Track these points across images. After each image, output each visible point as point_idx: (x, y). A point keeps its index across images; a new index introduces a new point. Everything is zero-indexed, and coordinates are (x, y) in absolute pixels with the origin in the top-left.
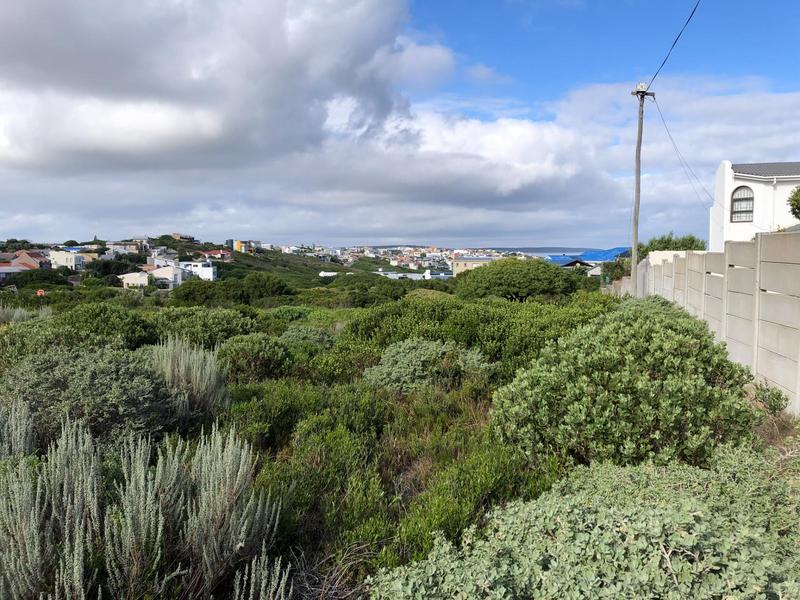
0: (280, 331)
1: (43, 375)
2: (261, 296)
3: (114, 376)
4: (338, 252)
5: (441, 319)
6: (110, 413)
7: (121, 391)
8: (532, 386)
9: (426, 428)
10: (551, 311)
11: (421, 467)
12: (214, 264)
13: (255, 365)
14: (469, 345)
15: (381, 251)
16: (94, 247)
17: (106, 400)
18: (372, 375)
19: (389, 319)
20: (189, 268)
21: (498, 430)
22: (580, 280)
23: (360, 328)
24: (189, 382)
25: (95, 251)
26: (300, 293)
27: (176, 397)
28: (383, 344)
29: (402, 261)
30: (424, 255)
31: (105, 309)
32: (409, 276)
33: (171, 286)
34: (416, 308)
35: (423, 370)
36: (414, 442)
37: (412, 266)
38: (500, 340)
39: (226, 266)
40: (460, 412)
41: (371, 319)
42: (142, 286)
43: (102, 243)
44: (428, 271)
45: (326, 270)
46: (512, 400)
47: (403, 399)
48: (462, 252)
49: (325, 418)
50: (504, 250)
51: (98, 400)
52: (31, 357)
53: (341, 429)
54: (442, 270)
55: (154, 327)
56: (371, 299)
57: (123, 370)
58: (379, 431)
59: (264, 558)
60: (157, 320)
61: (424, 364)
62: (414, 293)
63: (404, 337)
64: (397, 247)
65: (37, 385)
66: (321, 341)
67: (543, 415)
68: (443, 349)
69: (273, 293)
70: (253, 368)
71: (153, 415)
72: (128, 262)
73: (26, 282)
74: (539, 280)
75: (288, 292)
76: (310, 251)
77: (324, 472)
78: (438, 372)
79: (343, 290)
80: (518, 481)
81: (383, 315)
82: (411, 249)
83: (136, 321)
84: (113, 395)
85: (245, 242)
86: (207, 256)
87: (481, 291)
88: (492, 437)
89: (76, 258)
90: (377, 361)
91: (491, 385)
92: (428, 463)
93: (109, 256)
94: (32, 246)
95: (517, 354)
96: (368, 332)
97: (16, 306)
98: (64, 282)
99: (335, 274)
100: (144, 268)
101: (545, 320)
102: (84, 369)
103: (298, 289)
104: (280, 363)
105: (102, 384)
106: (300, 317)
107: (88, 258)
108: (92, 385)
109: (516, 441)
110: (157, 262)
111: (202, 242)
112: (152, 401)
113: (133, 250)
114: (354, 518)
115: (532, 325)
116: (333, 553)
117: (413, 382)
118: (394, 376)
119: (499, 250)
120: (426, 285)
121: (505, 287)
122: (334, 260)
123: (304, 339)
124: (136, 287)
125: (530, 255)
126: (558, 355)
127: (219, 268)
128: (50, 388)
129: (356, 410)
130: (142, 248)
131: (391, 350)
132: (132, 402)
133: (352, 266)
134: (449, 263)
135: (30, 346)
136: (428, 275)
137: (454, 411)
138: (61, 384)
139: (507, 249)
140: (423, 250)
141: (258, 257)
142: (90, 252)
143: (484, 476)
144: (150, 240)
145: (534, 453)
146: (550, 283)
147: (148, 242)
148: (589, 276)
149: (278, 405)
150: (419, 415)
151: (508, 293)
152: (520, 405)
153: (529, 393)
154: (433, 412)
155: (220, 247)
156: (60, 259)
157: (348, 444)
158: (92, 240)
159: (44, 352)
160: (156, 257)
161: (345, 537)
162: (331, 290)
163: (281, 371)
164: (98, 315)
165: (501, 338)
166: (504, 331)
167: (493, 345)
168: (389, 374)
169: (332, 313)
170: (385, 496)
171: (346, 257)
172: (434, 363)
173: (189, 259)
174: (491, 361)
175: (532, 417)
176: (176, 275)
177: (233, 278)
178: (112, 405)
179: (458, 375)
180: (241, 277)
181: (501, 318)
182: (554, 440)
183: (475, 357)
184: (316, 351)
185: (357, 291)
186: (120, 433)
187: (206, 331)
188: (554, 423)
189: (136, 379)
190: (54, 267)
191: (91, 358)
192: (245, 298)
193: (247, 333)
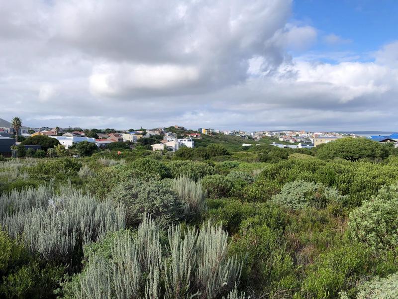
0: (226, 173)
1: (128, 191)
2: (215, 156)
3: (158, 193)
4: (252, 134)
5: (314, 171)
6: (155, 210)
7: (161, 200)
8: (375, 211)
9: (309, 229)
10: (378, 168)
11: (308, 250)
12: (193, 140)
13: (217, 190)
14: (330, 185)
15: (275, 133)
16: (141, 132)
17: (154, 205)
18: (277, 199)
19: (284, 170)
20: (182, 142)
21: (353, 234)
22: (390, 150)
23: (268, 173)
24: (189, 198)
25: (142, 134)
26: (233, 154)
27: (184, 205)
28: (282, 183)
29: (285, 138)
30: (297, 135)
31: (149, 161)
32: (290, 146)
33: (174, 150)
34: (299, 164)
35: (304, 198)
36: (304, 236)
37: (291, 141)
38: (348, 183)
39: (198, 141)
40: (328, 222)
41: (274, 169)
42: (161, 150)
43: (144, 130)
44: (300, 144)
45: (246, 143)
46: (362, 218)
47: (294, 212)
48: (319, 134)
49: (256, 220)
50: (343, 132)
51: (151, 204)
52: (122, 183)
53: (265, 226)
54: (308, 143)
55: (170, 170)
56: (270, 158)
57: (161, 190)
58: (284, 229)
59: (236, 291)
60: (171, 166)
61: (305, 194)
62: (293, 155)
63: (293, 180)
64: (283, 131)
65: (126, 196)
66: (246, 179)
67: (383, 227)
68: (316, 187)
69: (221, 154)
70: (216, 191)
71: (174, 213)
72: (155, 139)
73: (113, 148)
74: (365, 149)
75: (228, 154)
76: (238, 133)
77: (259, 249)
78: (313, 199)
79: (255, 153)
80: (371, 264)
81: (281, 167)
82: (291, 132)
83: (162, 167)
84: (157, 202)
85: (207, 130)
86: (190, 136)
87: (331, 155)
88: (350, 237)
89: (133, 137)
90: (279, 192)
91: (344, 208)
92: (311, 248)
93: (147, 136)
94: (116, 132)
95: (359, 191)
96: (273, 176)
97: (110, 159)
98: (128, 148)
99: (250, 145)
100: (162, 142)
101: (376, 173)
102: (145, 190)
103: (232, 153)
104: (229, 190)
105: (152, 197)
106: (235, 166)
107: (138, 137)
108: (148, 197)
109: (364, 241)
110: (168, 139)
111: (188, 129)
112: (173, 206)
113: (157, 133)
114: (277, 275)
115: (367, 176)
116: (268, 292)
117: (299, 204)
118: (289, 200)
119: (340, 133)
120: (299, 151)
121: (345, 153)
122: (250, 138)
123: (238, 178)
124: (159, 151)
125: (358, 135)
126: (389, 193)
127: (195, 142)
128: (131, 198)
129: (271, 217)
130: (161, 133)
131: (286, 187)
132: (165, 206)
133: (259, 141)
134: (312, 140)
135: (122, 178)
136: (300, 146)
137: (324, 221)
138: (135, 196)
139: (345, 132)
140: (297, 133)
141: (214, 136)
142: (139, 134)
143: (350, 259)
144: (165, 129)
145: (377, 249)
146: (372, 151)
147: (164, 130)
148: (395, 147)
149: (232, 211)
150: (304, 222)
151: (347, 157)
152: (368, 221)
153: (373, 215)
154: (312, 221)
155: (196, 132)
156: (127, 138)
157: (269, 234)
158: (140, 129)
159: (128, 181)
160: (167, 137)
161: (274, 284)
162: (248, 153)
163: (229, 194)
164: (146, 164)
165: (349, 182)
166: (350, 178)
167: (344, 185)
168: (286, 199)
169: (250, 165)
170: (294, 265)
171: (256, 136)
172: (311, 194)
173: (182, 137)
174: (343, 194)
175: (375, 229)
176: (176, 145)
177: (202, 147)
178: (157, 207)
179: (325, 201)
180: (205, 146)
181: (348, 171)
182: (389, 242)
183: (334, 191)
184: (245, 184)
185: (262, 154)
186: (160, 220)
187: (193, 172)
188: (389, 233)
189: (167, 195)
190: (124, 141)
191: (147, 184)
192: (207, 157)
193: (211, 174)
